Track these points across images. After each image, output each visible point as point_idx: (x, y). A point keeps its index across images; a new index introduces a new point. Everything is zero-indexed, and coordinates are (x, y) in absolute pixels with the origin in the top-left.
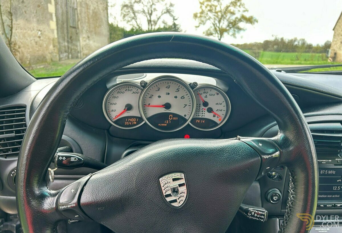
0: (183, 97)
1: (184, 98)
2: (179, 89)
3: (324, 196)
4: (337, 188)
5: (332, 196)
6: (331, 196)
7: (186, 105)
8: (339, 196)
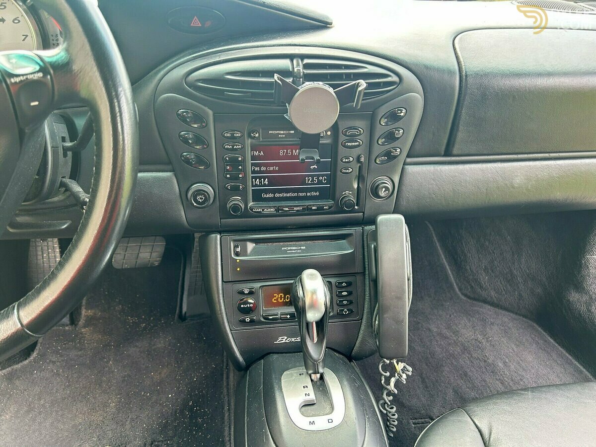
0: (16, 21)
1: (19, 21)
2: (6, 3)
3: (292, 195)
4: (313, 180)
5: (306, 194)
6: (304, 194)
7: (27, 36)
8: (318, 194)
